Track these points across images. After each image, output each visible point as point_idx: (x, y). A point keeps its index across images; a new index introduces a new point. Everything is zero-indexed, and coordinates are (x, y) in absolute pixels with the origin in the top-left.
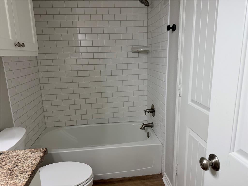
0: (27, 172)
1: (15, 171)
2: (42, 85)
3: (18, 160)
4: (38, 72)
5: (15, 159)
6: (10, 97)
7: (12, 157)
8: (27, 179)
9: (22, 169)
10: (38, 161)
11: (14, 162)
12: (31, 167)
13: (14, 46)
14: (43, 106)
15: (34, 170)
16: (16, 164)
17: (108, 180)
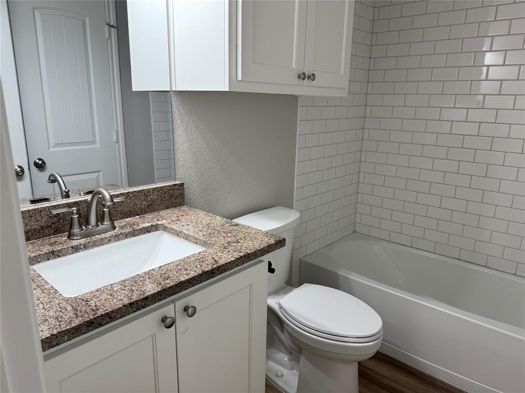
0: (241, 252)
1: (232, 246)
2: (364, 153)
3: (245, 237)
4: (364, 129)
5: (243, 236)
6: (298, 162)
7: (242, 232)
8: (234, 259)
9: (239, 247)
10: (262, 247)
11: (239, 238)
12: (250, 249)
13: (297, 78)
14: (358, 193)
15: (249, 254)
16: (239, 241)
17: (431, 377)
